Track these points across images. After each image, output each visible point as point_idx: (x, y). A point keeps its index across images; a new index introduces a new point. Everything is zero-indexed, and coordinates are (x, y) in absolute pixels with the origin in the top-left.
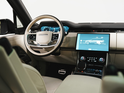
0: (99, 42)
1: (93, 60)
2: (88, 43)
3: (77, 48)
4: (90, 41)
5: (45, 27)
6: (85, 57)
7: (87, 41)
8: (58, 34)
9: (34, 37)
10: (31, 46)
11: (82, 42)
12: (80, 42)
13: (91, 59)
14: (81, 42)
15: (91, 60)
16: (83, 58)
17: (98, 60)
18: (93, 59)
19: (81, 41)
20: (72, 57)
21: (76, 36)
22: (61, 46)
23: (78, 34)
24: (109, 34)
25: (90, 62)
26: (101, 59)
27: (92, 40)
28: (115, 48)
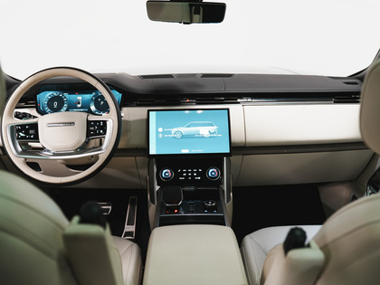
0: (204, 131)
1: (193, 176)
2: (179, 136)
3: (153, 151)
4: (184, 130)
5: (51, 93)
6: (173, 169)
7: (175, 129)
8: (105, 122)
9: (31, 132)
10: (26, 159)
11: (163, 133)
12: (157, 133)
13: (187, 172)
14: (161, 135)
15: (187, 176)
16: (166, 173)
17: (203, 174)
18: (192, 172)
19: (160, 130)
20: (136, 171)
21: (145, 117)
22: (120, 146)
23: (149, 111)
24: (228, 109)
25: (187, 182)
26: (212, 172)
27: (188, 127)
28: (242, 143)
